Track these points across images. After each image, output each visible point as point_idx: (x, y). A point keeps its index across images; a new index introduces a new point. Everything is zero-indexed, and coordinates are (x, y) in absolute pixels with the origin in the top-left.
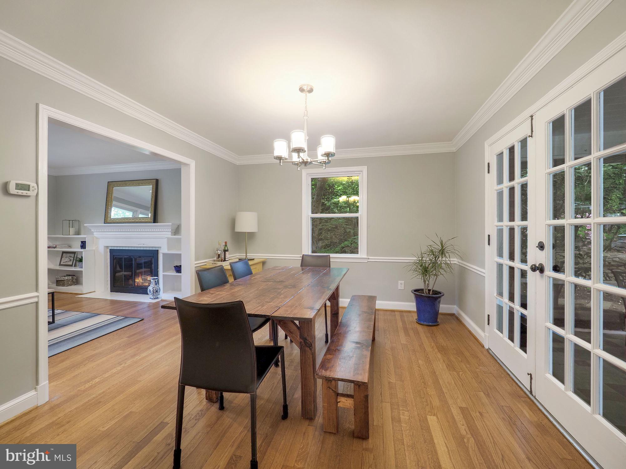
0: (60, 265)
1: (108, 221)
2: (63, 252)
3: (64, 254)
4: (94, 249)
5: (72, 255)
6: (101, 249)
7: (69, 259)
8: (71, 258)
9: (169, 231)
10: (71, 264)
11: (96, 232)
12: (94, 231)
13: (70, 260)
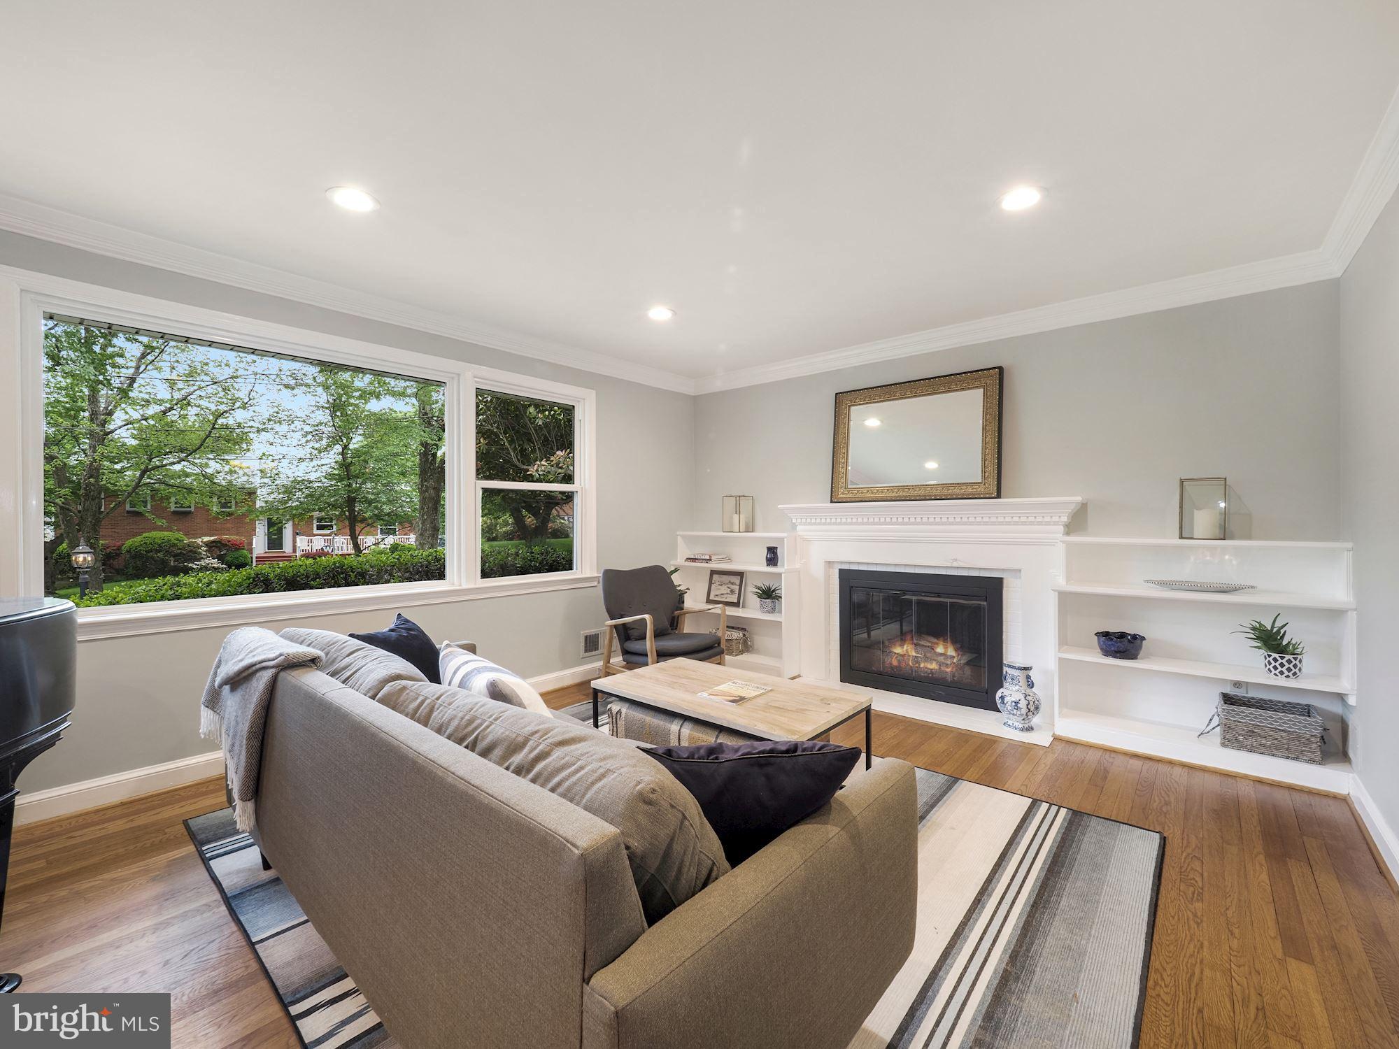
0: (709, 601)
1: (842, 496)
2: (713, 572)
3: (715, 577)
4: (797, 567)
5: (737, 580)
6: (818, 570)
7: (728, 588)
8: (733, 587)
9: (1056, 524)
10: (736, 601)
11: (805, 524)
12: (799, 521)
13: (732, 592)
